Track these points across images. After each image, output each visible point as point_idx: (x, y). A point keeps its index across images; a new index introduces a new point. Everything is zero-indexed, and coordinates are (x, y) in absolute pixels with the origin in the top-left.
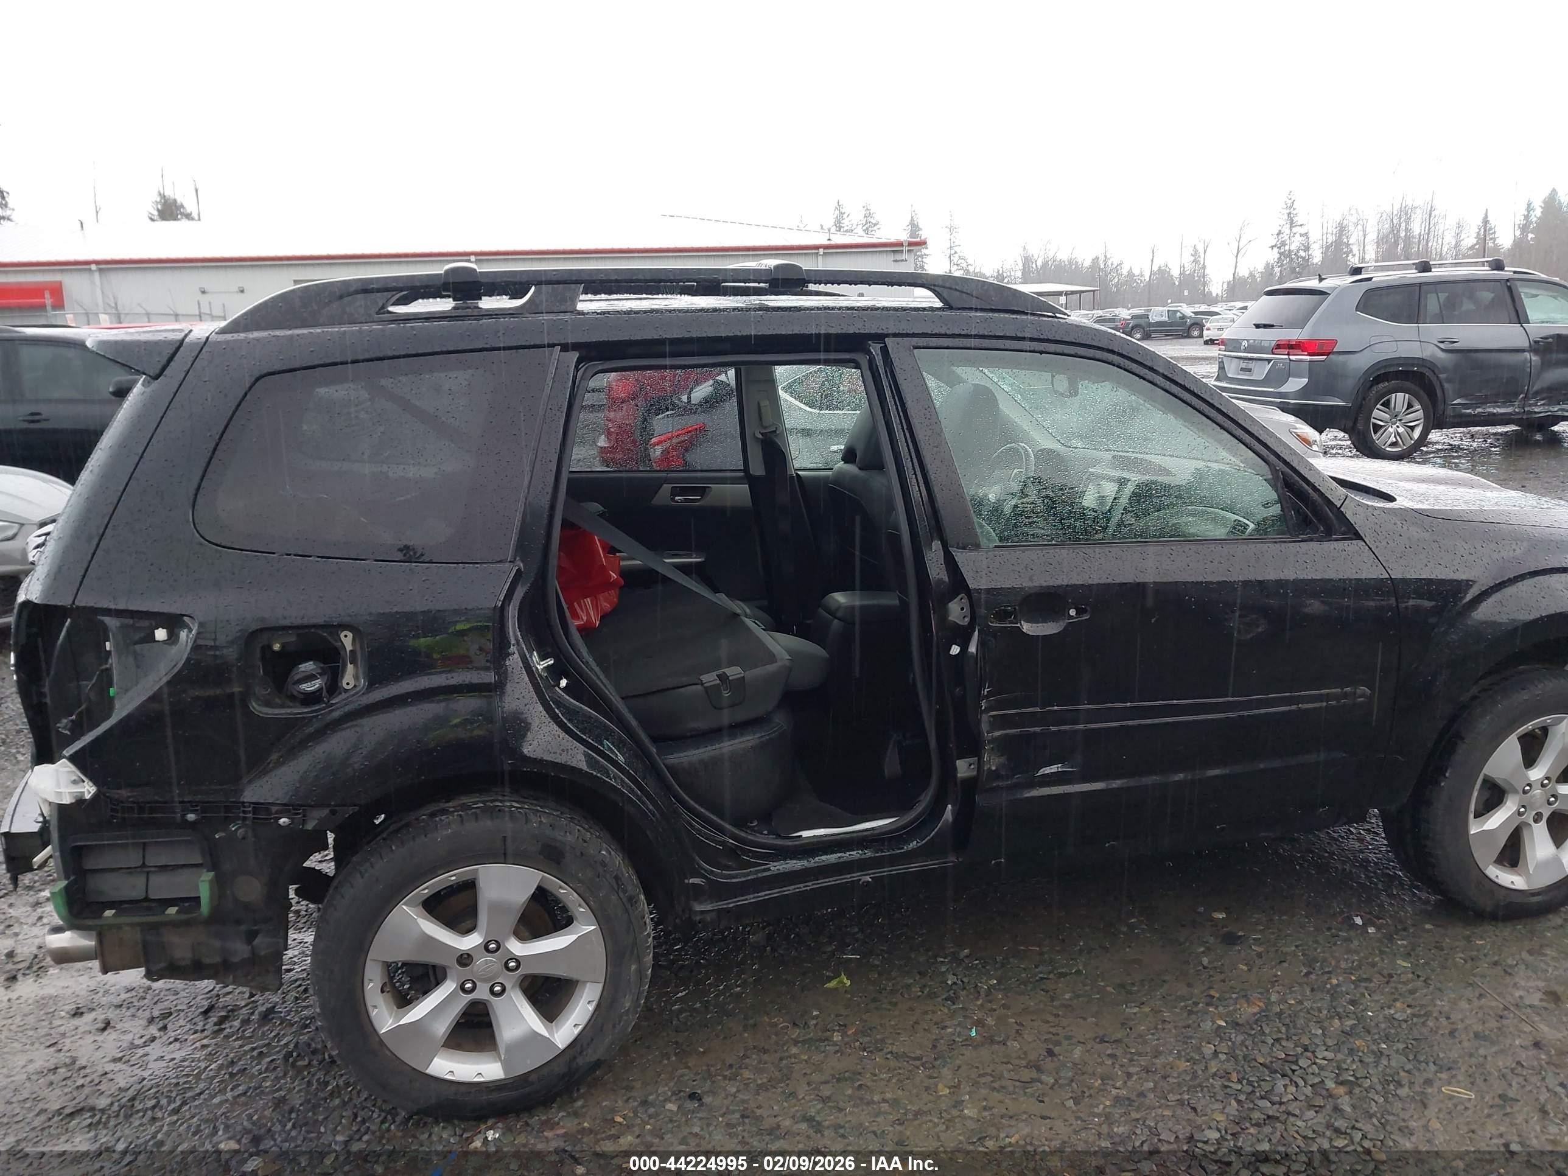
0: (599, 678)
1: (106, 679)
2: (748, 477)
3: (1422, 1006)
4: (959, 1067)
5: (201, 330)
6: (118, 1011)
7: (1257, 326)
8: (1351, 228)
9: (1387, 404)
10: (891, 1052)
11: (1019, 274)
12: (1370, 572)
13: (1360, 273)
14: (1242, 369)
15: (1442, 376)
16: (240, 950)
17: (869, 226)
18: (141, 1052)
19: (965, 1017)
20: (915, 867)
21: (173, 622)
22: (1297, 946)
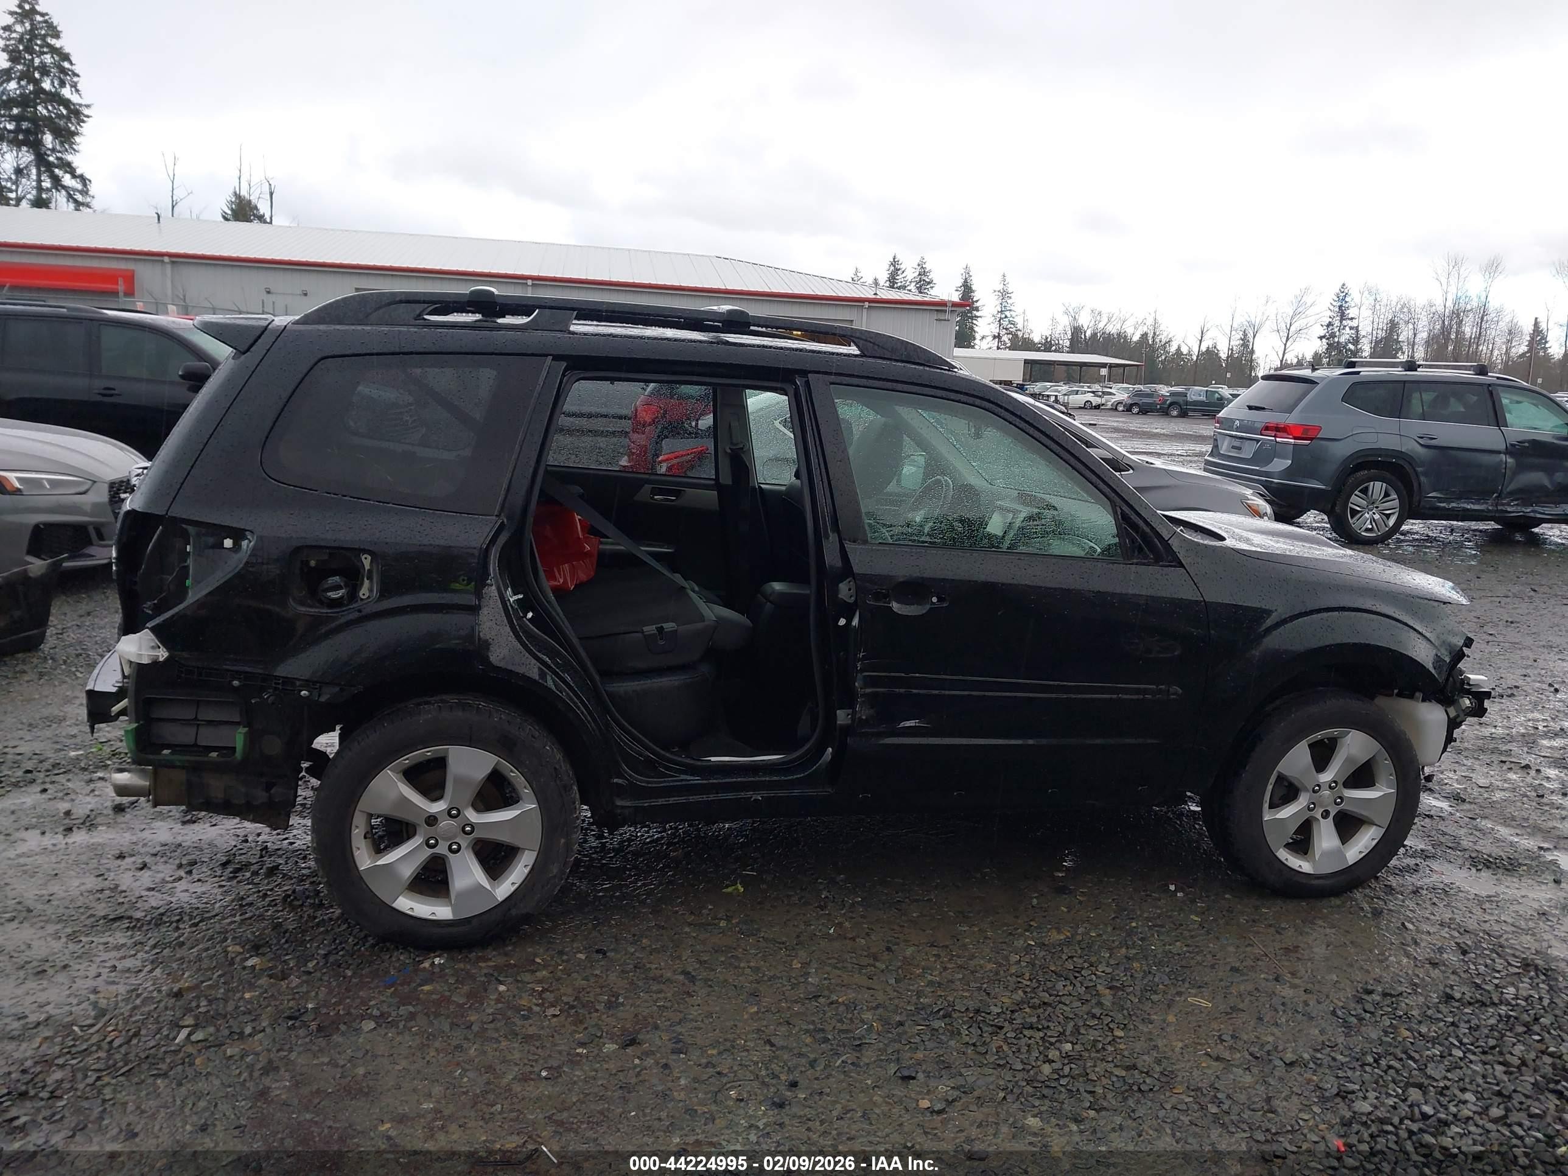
0: (558, 615)
1: (184, 572)
2: (718, 486)
3: (1197, 946)
4: (814, 952)
5: (281, 321)
6: (153, 858)
7: (1250, 408)
8: (1402, 326)
9: (1365, 491)
10: (763, 937)
11: (1068, 343)
12: (1188, 593)
13: (1354, 367)
14: (1233, 447)
15: (1419, 469)
16: (261, 796)
17: (923, 282)
18: (170, 885)
19: (829, 920)
20: (796, 792)
21: (238, 535)
22: (1113, 900)
